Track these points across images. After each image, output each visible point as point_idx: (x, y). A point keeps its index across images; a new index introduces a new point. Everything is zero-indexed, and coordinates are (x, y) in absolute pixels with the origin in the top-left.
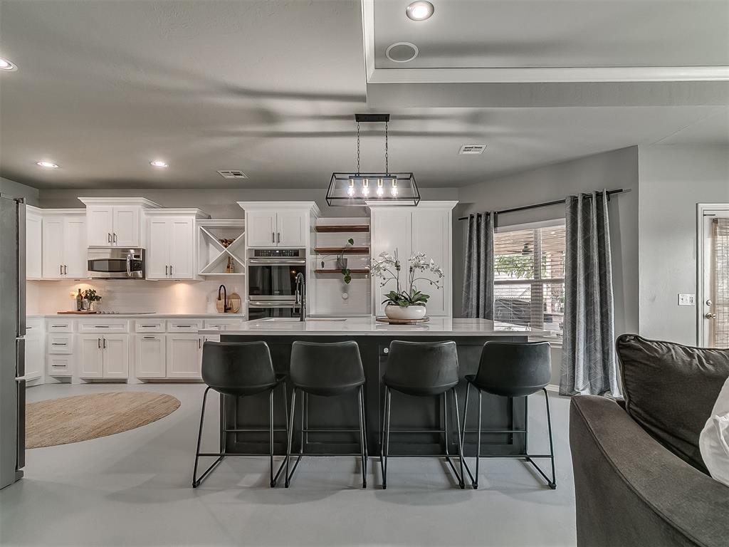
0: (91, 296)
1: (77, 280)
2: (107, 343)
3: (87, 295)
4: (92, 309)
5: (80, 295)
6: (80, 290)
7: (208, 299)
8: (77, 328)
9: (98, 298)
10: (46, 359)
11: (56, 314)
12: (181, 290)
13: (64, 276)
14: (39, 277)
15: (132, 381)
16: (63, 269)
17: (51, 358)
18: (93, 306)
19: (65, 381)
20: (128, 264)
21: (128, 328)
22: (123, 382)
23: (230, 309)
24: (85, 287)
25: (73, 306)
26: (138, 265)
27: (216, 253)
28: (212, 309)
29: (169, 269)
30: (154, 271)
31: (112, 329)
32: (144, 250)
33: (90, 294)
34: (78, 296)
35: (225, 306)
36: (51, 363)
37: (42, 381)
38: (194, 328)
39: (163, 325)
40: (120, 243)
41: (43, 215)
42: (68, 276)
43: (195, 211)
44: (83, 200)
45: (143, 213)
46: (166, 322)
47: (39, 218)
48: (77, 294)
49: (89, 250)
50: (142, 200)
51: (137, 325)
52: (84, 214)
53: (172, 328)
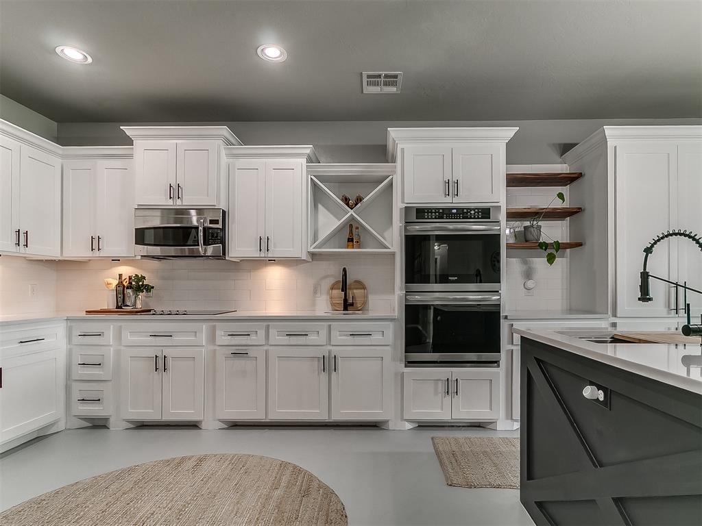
0: (138, 285)
1: (116, 260)
2: (170, 363)
3: (130, 283)
4: (139, 306)
5: (120, 284)
6: (120, 276)
7: (315, 292)
8: (119, 337)
9: (149, 288)
10: (68, 389)
11: (83, 314)
12: (275, 276)
13: (97, 254)
14: (53, 253)
15: (210, 424)
16: (95, 243)
17: (76, 387)
18: (141, 301)
19: (98, 425)
20: (201, 234)
21: (203, 338)
22: (194, 426)
23: (352, 305)
24: (127, 271)
25: (109, 302)
26: (216, 235)
27: (329, 223)
28: (323, 307)
29: (264, 243)
30: (240, 246)
31: (177, 339)
32: (224, 212)
33: (137, 283)
34: (118, 286)
35: (345, 300)
36: (76, 395)
37: (61, 426)
38: (313, 338)
39: (262, 333)
40: (187, 200)
41: (63, 157)
42: (102, 254)
43: (307, 149)
44: (129, 130)
45: (223, 152)
46: (268, 328)
47: (58, 162)
48: (115, 282)
49: (138, 211)
50: (224, 130)
51: (218, 333)
52: (130, 156)
53: (276, 337)
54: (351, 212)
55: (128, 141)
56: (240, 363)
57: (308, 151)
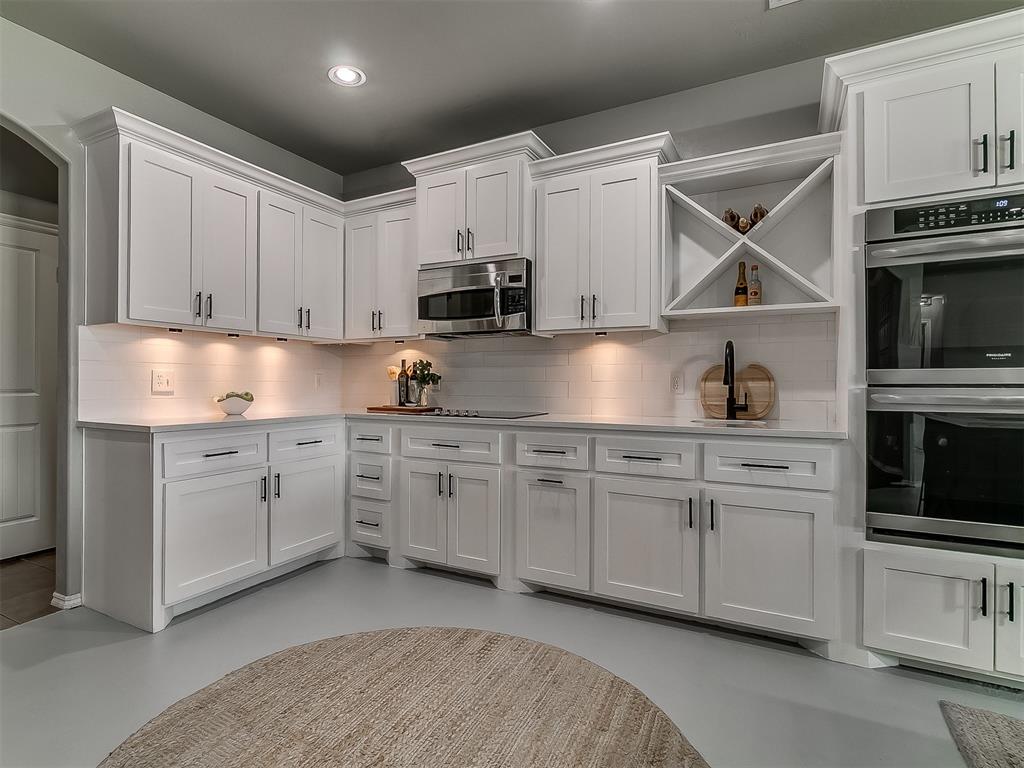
0: (423, 375)
1: (400, 342)
2: (457, 485)
3: (415, 372)
4: (424, 403)
5: (403, 373)
6: (404, 361)
7: (674, 384)
8: (398, 445)
9: (435, 379)
10: (347, 504)
11: (364, 412)
13: (378, 334)
14: (336, 336)
15: (508, 584)
16: (377, 321)
17: (355, 504)
18: (425, 396)
19: (377, 557)
20: (497, 299)
21: (499, 453)
22: (487, 581)
23: (745, 408)
24: (411, 356)
25: (390, 398)
26: (519, 299)
27: (699, 263)
28: (688, 412)
29: (588, 305)
30: (553, 314)
31: (468, 451)
32: (529, 263)
33: (422, 371)
34: (401, 375)
35: (731, 401)
36: (355, 517)
37: (340, 552)
38: (669, 466)
39: (584, 451)
40: (481, 251)
41: (346, 215)
42: (385, 333)
43: (660, 140)
44: (411, 166)
45: (528, 172)
46: (593, 443)
47: (340, 221)
48: (398, 371)
49: (423, 275)
50: (528, 138)
51: (521, 446)
52: (413, 200)
53: (607, 460)
54: (744, 239)
55: (410, 181)
56: (550, 496)
57: (661, 143)
